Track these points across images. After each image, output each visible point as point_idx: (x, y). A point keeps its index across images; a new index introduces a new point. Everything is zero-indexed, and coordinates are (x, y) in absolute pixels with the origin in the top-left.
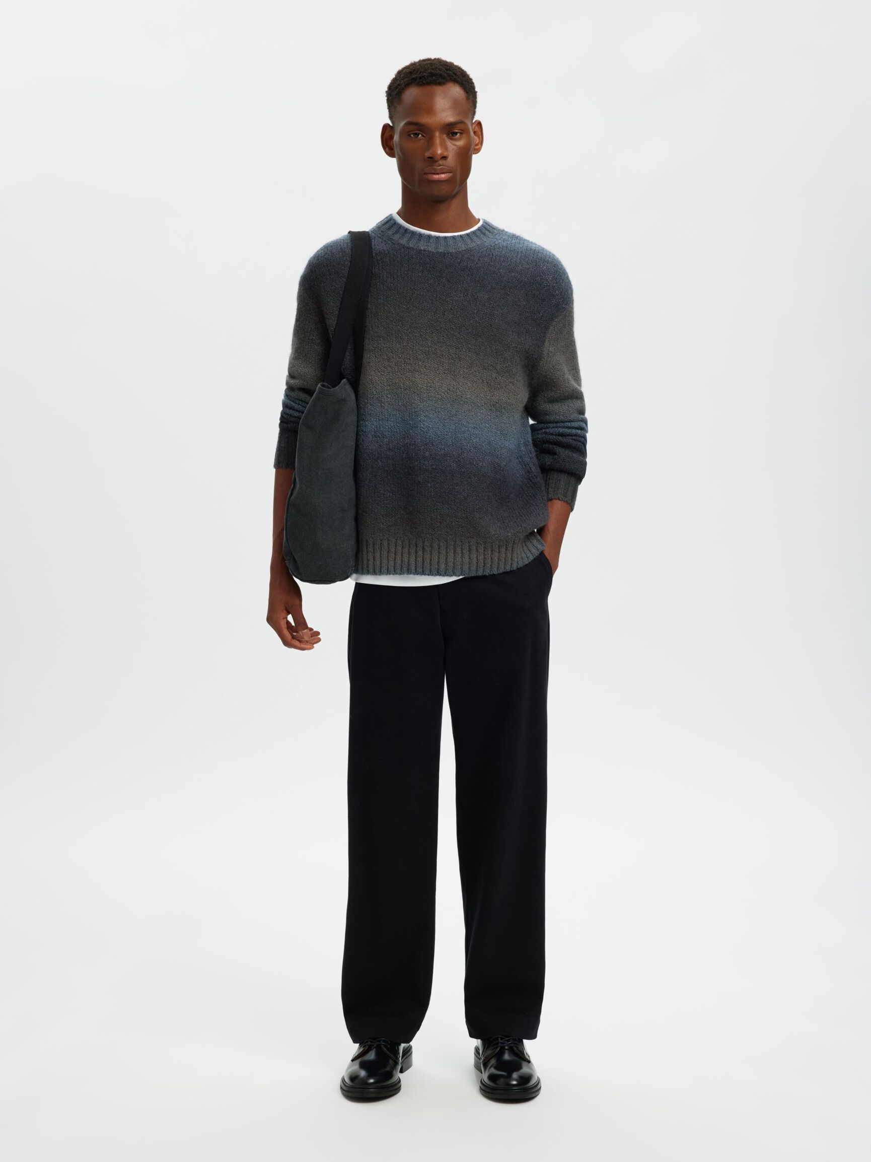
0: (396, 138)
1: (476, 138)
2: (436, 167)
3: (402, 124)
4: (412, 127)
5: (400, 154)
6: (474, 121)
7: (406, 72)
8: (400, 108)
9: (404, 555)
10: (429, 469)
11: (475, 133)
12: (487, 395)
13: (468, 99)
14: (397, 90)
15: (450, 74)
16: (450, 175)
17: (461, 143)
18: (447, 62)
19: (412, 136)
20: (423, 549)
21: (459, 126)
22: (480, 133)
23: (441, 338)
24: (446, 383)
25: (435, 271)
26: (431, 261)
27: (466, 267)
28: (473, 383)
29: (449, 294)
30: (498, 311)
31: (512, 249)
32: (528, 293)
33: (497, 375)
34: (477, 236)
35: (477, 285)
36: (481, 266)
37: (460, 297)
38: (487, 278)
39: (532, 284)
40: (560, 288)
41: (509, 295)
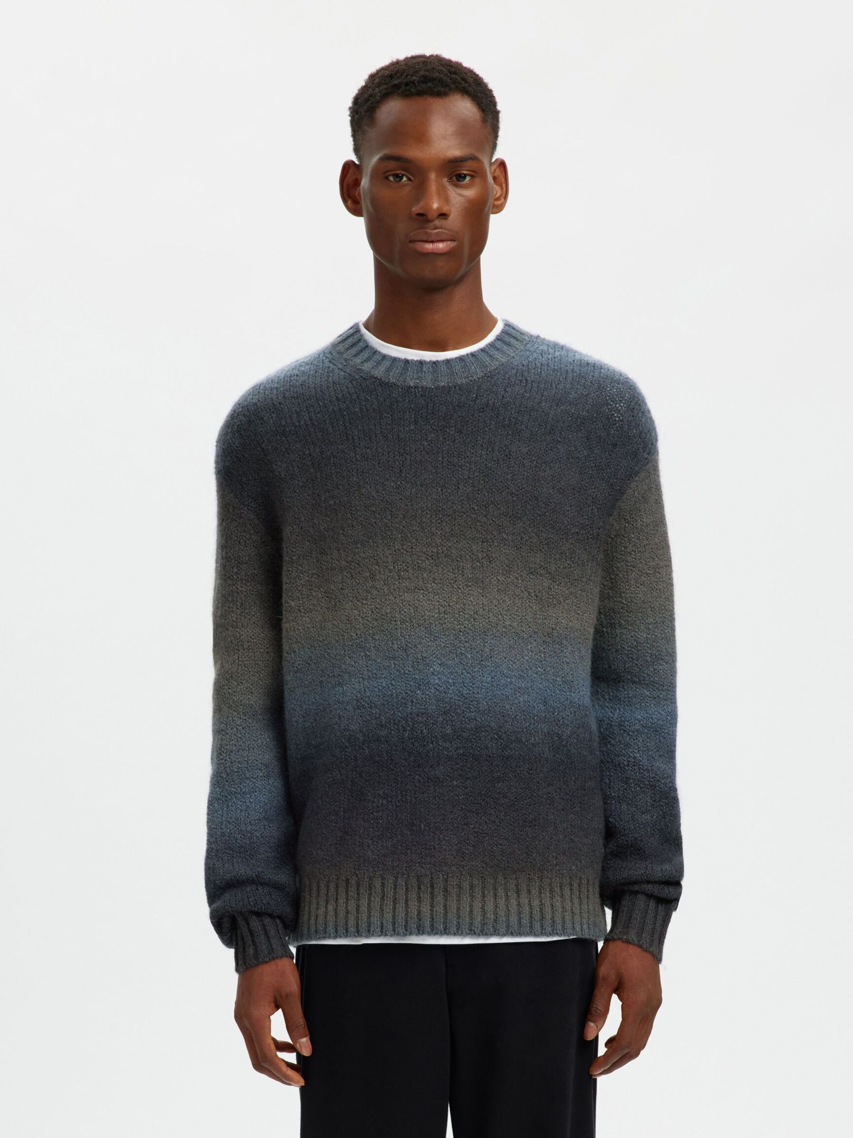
0: (365, 182)
1: (497, 188)
2: (429, 230)
3: (375, 159)
4: (392, 164)
5: (371, 209)
6: (493, 160)
7: (383, 76)
8: (372, 133)
9: (409, 902)
10: (452, 756)
11: (495, 178)
12: (537, 618)
13: (484, 121)
14: (368, 104)
15: (456, 79)
16: (453, 244)
17: (470, 193)
18: (450, 61)
19: (391, 178)
20: (446, 890)
21: (470, 164)
22: (503, 180)
23: (457, 528)
24: (470, 603)
25: (435, 418)
26: (427, 403)
27: (487, 405)
28: (515, 598)
29: (463, 453)
30: (545, 472)
31: (556, 367)
32: (589, 436)
33: (550, 581)
34: (498, 349)
35: (508, 433)
36: (510, 402)
37: (481, 456)
38: (523, 419)
39: (595, 420)
40: (639, 425)
41: (560, 442)
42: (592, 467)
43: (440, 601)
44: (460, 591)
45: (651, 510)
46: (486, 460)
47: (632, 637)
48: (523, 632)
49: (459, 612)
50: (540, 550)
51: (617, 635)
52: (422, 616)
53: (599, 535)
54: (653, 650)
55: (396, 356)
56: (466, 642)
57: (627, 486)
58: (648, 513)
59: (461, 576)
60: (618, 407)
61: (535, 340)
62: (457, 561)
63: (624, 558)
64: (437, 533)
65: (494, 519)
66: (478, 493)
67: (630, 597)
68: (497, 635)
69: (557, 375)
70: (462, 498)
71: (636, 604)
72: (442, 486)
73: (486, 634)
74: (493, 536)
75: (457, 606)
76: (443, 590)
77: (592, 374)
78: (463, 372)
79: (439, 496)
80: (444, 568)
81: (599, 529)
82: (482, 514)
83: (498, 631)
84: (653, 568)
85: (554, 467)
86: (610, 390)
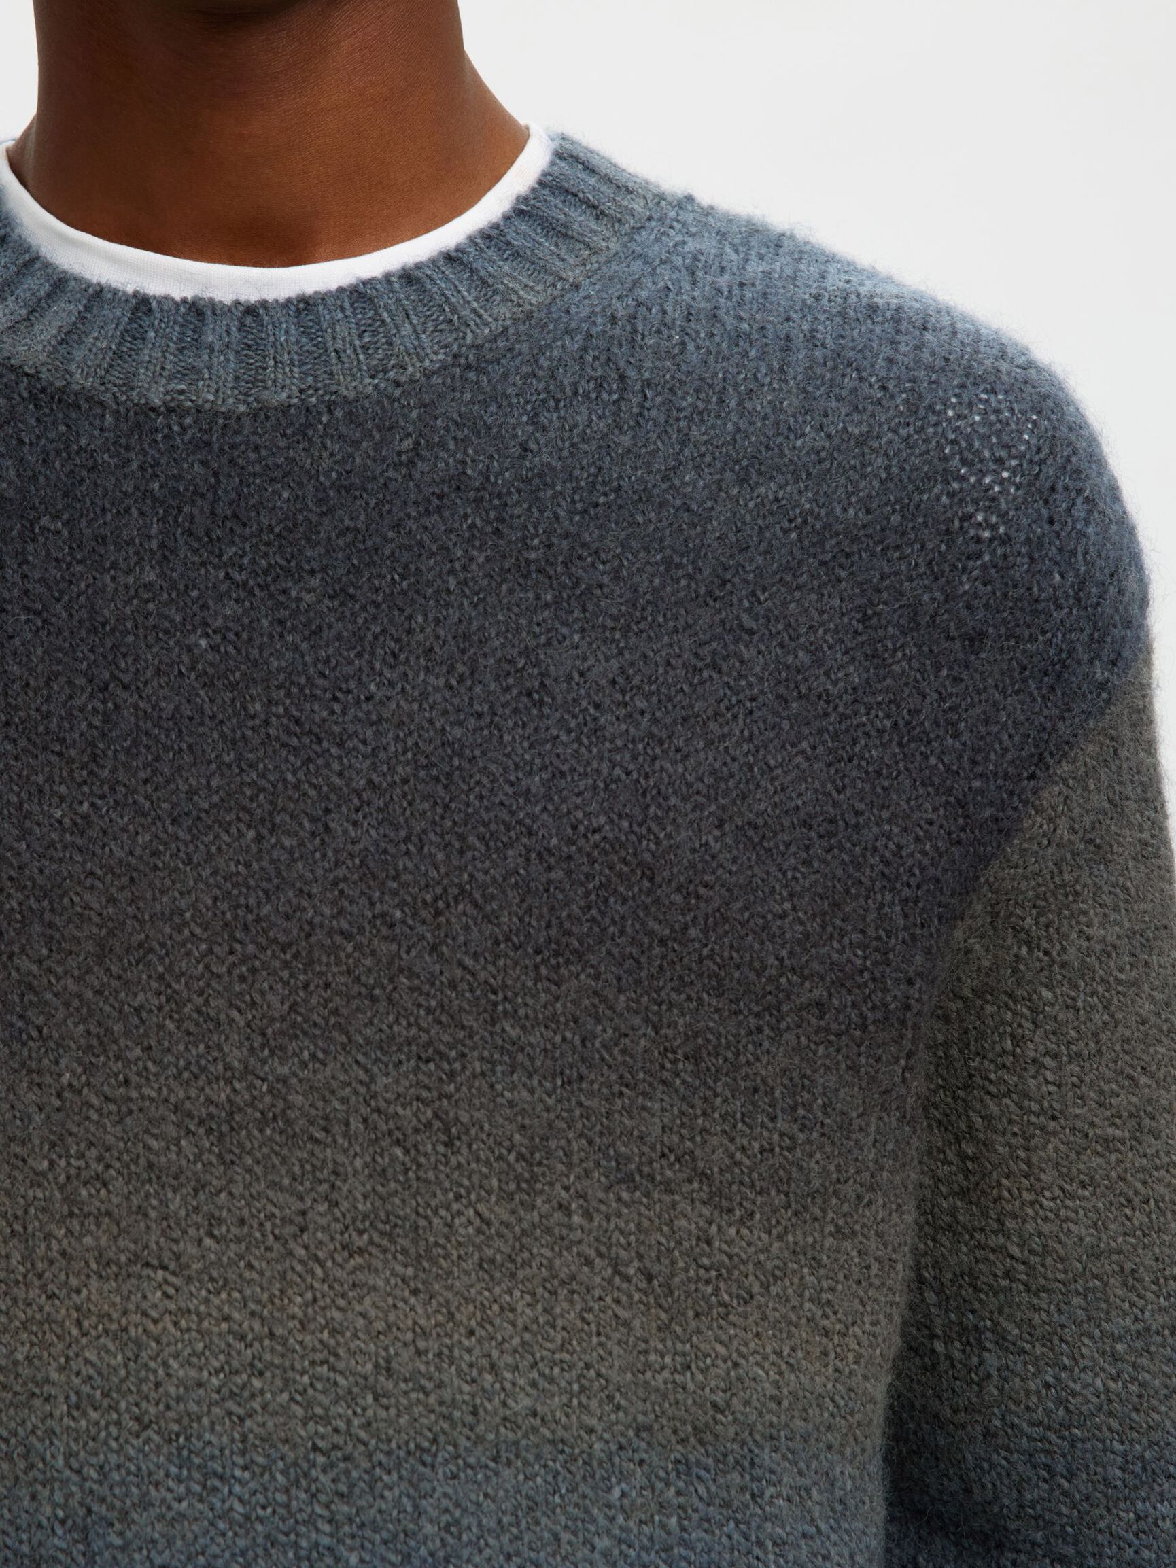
12: (647, 1367)
23: (314, 1001)
24: (361, 1322)
25: (244, 539)
26: (216, 474)
27: (458, 483)
28: (554, 1293)
29: (353, 684)
30: (686, 757)
31: (745, 326)
32: (872, 605)
33: (706, 1211)
34: (516, 255)
35: (538, 597)
36: (553, 469)
37: (424, 695)
38: (601, 538)
39: (893, 539)
40: (1073, 553)
41: (751, 632)
42: (881, 732)
43: (236, 1315)
44: (319, 1271)
45: (1125, 889)
46: (445, 712)
47: (1047, 1386)
48: (591, 1431)
49: (313, 1363)
50: (664, 1082)
51: (989, 1376)
52: (158, 1385)
53: (908, 1007)
54: (1131, 1442)
55: (103, 281)
56: (342, 1495)
57: (1026, 803)
58: (1108, 900)
59: (323, 1207)
60: (989, 488)
61: (672, 214)
62: (312, 1139)
63: (1012, 1080)
64: (231, 1021)
65: (469, 962)
66: (407, 853)
67: (1040, 1234)
68: (472, 1460)
69: (745, 355)
70: (341, 872)
71: (1062, 1260)
72: (263, 820)
73: (428, 1459)
74: (461, 1034)
75: (308, 1339)
76: (250, 1266)
77: (887, 350)
78: (365, 348)
79: (248, 865)
80: (258, 1170)
81: (910, 982)
82: (423, 937)
83: (480, 1440)
84: (1131, 1115)
85: (723, 737)
86: (959, 417)
